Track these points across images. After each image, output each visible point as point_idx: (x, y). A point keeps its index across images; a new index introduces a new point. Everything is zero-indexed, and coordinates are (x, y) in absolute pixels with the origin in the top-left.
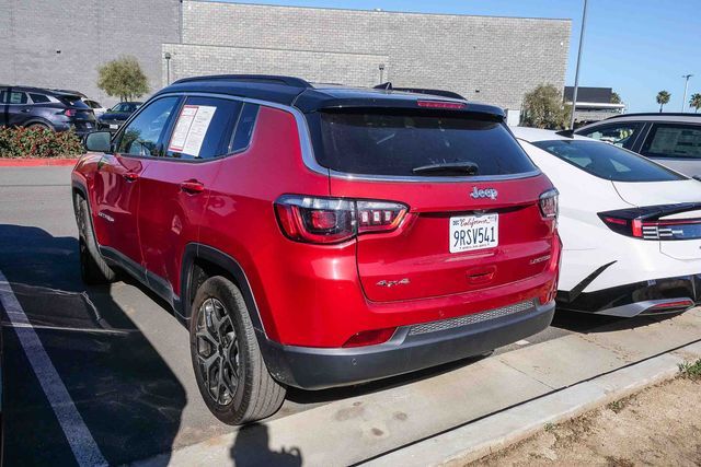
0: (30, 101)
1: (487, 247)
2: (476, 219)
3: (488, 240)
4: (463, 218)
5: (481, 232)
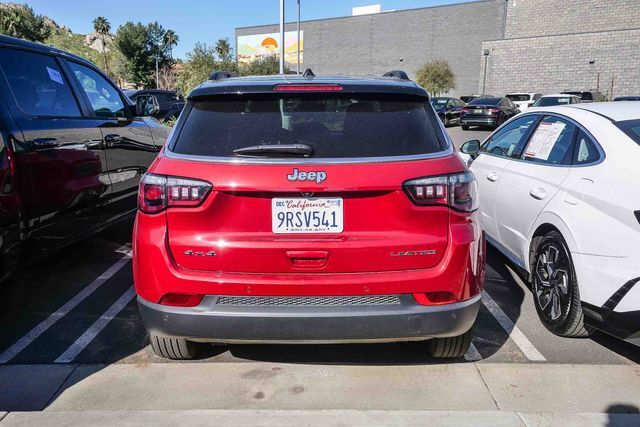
1: (327, 231)
2: (308, 202)
3: (327, 224)
4: (289, 200)
5: (316, 215)
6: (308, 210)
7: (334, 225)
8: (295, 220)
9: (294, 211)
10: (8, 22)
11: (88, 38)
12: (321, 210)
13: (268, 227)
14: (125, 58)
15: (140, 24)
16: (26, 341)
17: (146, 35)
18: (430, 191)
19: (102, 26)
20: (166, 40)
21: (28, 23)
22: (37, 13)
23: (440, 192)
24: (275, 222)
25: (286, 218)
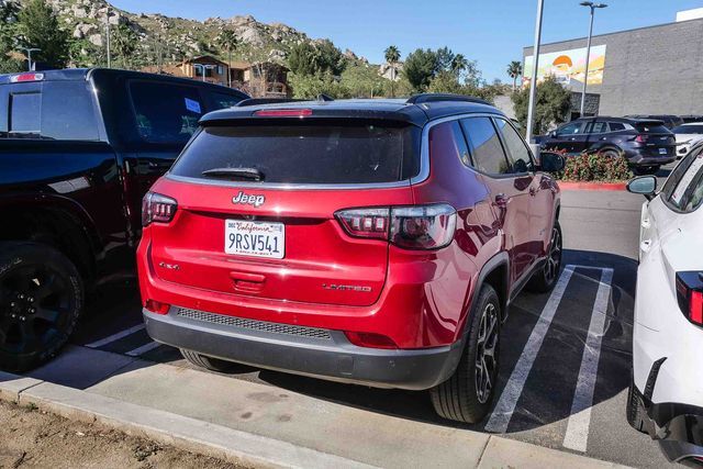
0: (608, 130)
1: (269, 256)
2: (255, 225)
3: (270, 249)
4: (239, 222)
5: (261, 239)
6: (254, 233)
7: (275, 251)
8: (243, 243)
9: (243, 233)
10: (311, 57)
11: (382, 68)
12: (265, 234)
13: (221, 247)
14: (411, 86)
15: (429, 51)
16: (112, 339)
17: (433, 62)
18: (368, 223)
19: (393, 55)
20: (454, 65)
21: (327, 56)
22: (336, 46)
23: (380, 224)
24: (228, 242)
25: (236, 240)
